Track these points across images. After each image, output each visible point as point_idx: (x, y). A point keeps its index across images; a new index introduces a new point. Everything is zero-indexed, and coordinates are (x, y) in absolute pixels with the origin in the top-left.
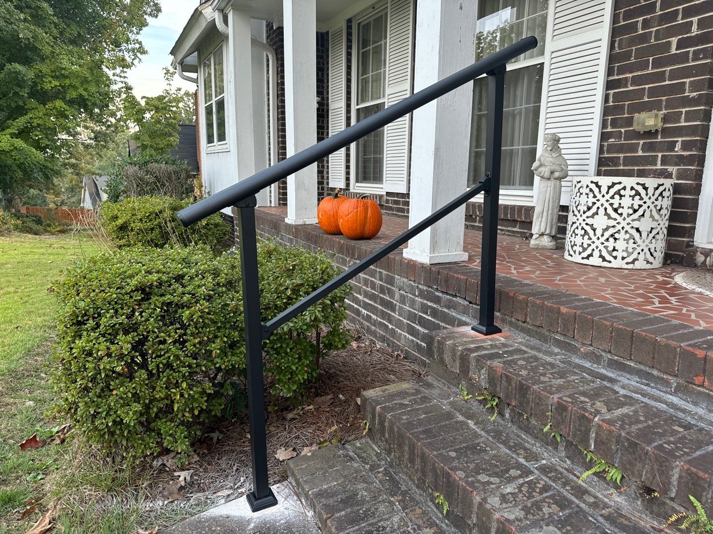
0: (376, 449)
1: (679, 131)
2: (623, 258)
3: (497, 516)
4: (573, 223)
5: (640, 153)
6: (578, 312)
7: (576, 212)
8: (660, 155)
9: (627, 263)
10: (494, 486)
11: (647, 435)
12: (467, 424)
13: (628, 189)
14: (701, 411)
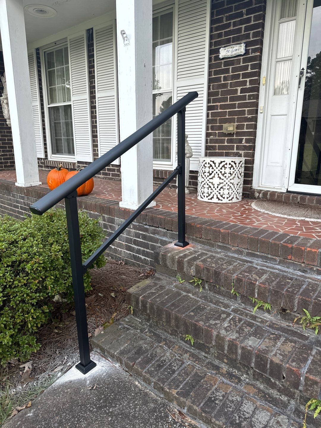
0: (138, 320)
1: (244, 134)
2: (227, 198)
3: (228, 339)
4: (202, 182)
5: (226, 144)
6: (230, 231)
7: (204, 176)
8: (235, 145)
9: (229, 200)
10: (219, 325)
11: (280, 286)
12: (189, 296)
13: (228, 164)
14: (291, 270)
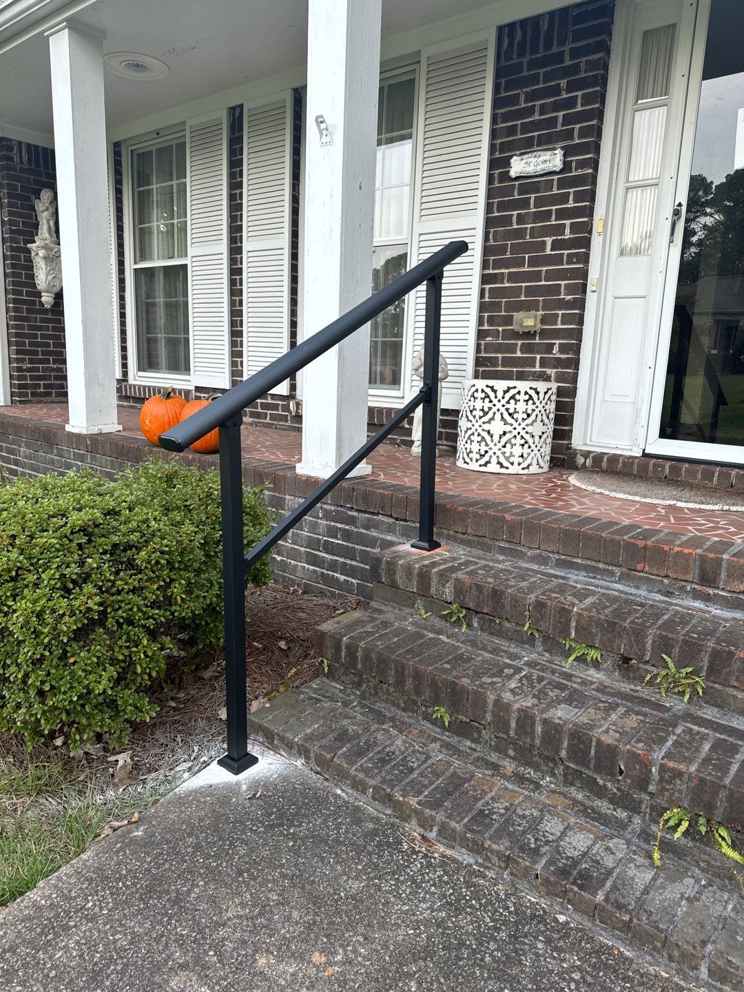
0: (338, 686)
1: (557, 334)
2: (519, 464)
3: (516, 706)
4: (468, 429)
5: (519, 354)
6: (524, 518)
7: (471, 418)
8: (538, 357)
9: (523, 469)
10: (500, 685)
11: (618, 613)
12: (440, 639)
13: (522, 393)
14: (643, 593)
